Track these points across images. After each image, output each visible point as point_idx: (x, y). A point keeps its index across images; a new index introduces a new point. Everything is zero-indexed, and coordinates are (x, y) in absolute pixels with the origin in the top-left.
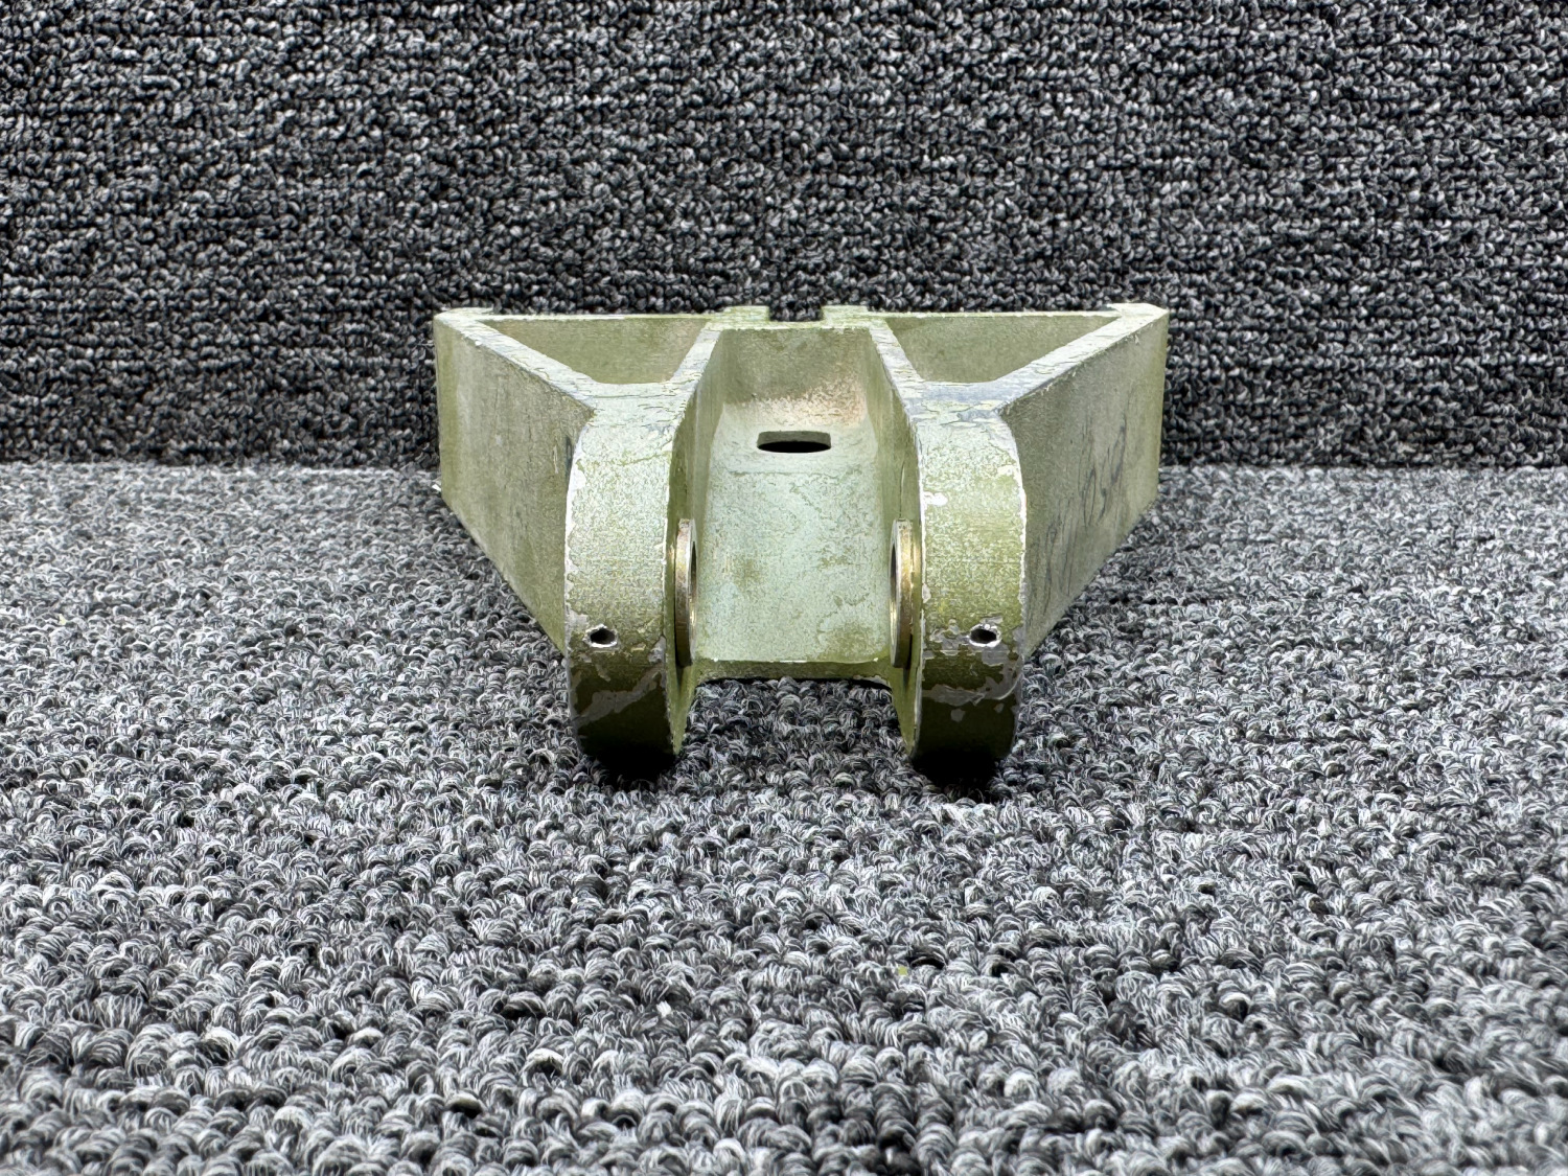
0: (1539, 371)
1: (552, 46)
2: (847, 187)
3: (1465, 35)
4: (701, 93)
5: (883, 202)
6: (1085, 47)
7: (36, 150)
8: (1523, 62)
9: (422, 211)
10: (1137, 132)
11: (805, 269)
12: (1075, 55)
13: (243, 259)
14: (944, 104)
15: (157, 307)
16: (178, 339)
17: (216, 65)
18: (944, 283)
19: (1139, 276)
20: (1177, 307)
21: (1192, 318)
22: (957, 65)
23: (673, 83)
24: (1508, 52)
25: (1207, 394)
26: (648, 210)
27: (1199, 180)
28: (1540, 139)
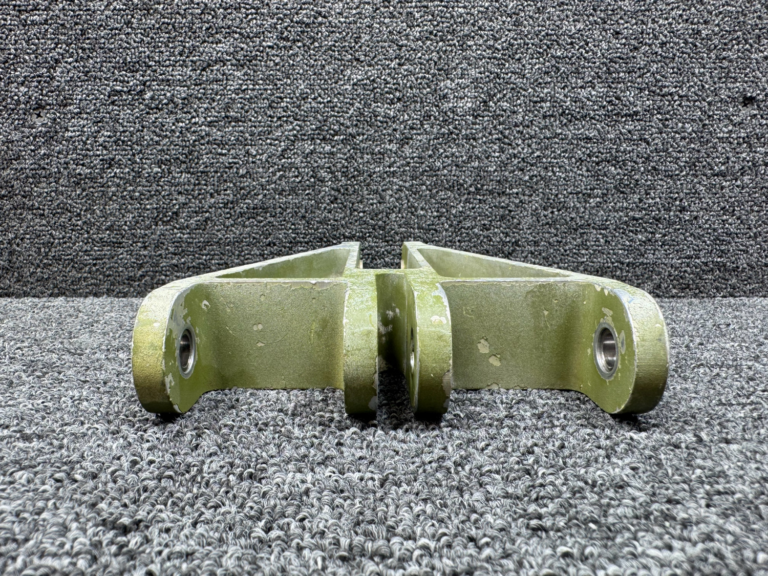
0: (721, 264)
1: (376, 150)
2: (480, 200)
3: (693, 149)
4: (429, 167)
5: (492, 205)
6: (563, 152)
7: (188, 185)
8: (714, 158)
9: (328, 207)
10: (581, 181)
11: (464, 228)
12: (560, 155)
13: (262, 224)
14: (514, 171)
15: (230, 241)
16: (237, 252)
17: (255, 156)
18: (514, 233)
19: (582, 231)
20: (595, 242)
21: (601, 246)
22: (519, 158)
23: (419, 163)
24: (708, 155)
25: (606, 272)
26: (409, 207)
27: (603, 198)
28: (720, 184)
